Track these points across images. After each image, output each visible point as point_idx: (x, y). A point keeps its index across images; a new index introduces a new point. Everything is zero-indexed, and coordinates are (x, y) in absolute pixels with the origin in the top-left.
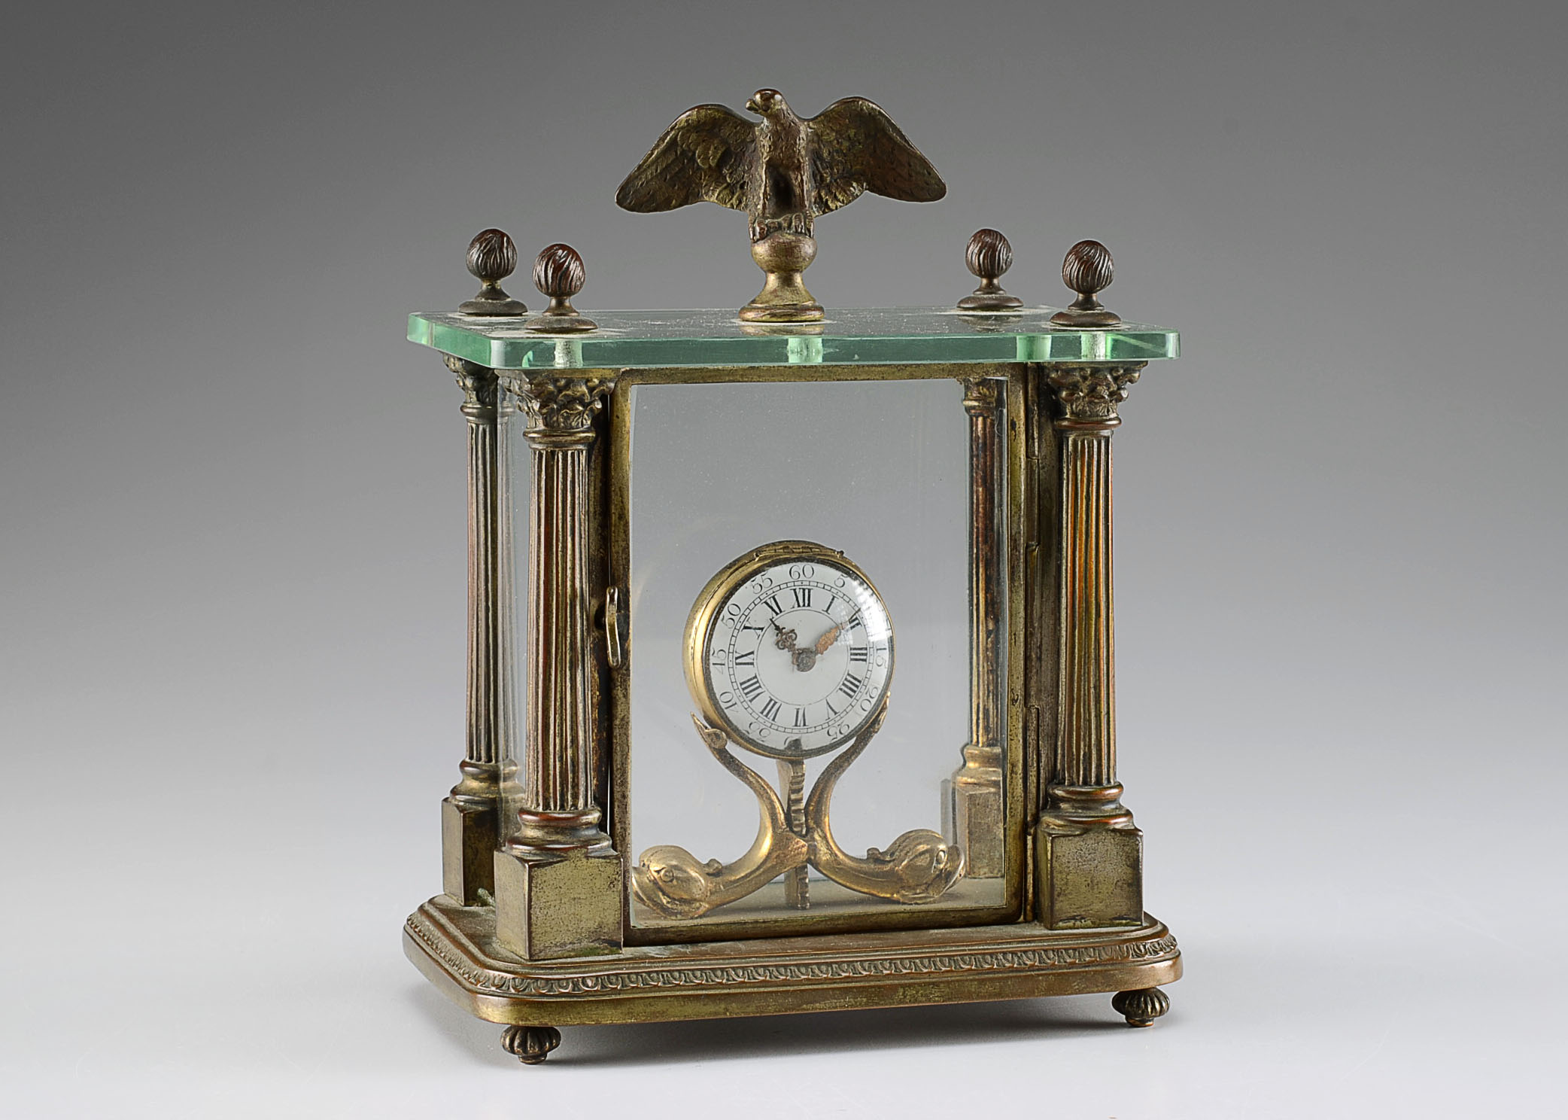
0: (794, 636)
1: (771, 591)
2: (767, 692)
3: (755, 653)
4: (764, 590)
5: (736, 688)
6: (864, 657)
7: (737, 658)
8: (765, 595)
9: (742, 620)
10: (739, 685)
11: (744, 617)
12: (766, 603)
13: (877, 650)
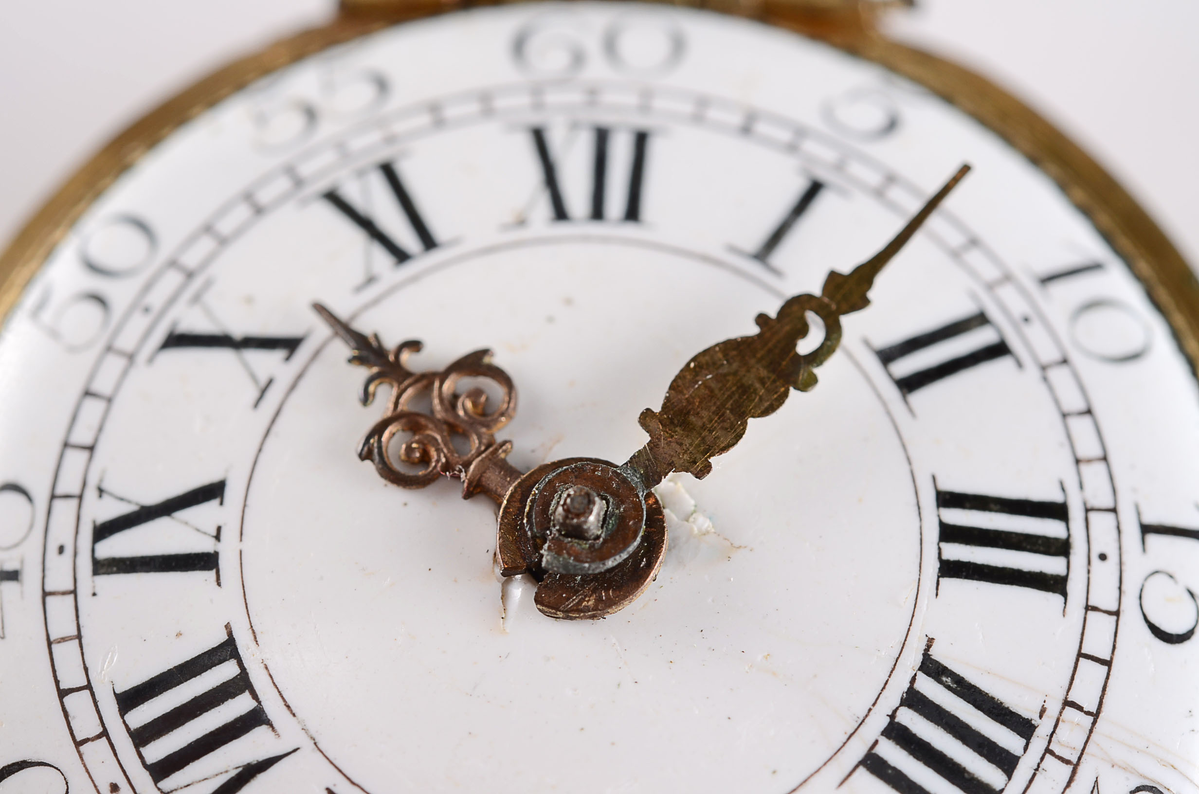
0: (494, 389)
1: (373, 137)
2: (307, 757)
3: (233, 493)
4: (326, 129)
5: (87, 726)
6: (1051, 565)
7: (103, 531)
8: (328, 158)
9: (157, 298)
10: (110, 708)
11: (173, 279)
12: (334, 198)
13: (1146, 529)
